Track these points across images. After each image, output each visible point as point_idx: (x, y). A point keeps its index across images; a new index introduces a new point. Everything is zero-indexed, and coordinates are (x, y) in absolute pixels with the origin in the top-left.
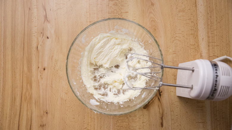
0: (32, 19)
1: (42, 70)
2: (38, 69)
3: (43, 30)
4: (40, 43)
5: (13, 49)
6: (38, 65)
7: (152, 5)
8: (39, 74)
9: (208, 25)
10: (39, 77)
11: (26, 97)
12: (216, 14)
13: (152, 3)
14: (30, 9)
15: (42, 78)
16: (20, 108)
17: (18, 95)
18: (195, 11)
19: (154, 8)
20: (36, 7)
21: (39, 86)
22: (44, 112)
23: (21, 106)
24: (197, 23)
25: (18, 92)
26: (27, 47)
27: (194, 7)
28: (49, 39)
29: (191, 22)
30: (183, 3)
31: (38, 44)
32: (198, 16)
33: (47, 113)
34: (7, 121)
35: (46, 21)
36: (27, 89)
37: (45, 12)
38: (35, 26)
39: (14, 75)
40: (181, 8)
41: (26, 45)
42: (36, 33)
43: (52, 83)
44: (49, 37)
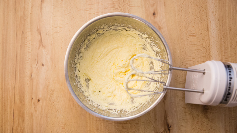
0: (26, 43)
1: (37, 101)
2: (32, 100)
3: (38, 56)
4: (34, 71)
5: (3, 78)
6: (32, 95)
7: (159, 28)
8: (33, 106)
9: (222, 51)
10: (33, 109)
12: (231, 39)
13: (159, 26)
14: (23, 33)
15: (36, 111)
17: (9, 130)
18: (207, 35)
19: (162, 32)
20: (30, 30)
21: (32, 119)
24: (209, 50)
25: (8, 127)
26: (19, 75)
27: (205, 32)
28: (44, 67)
29: (203, 48)
30: (193, 27)
31: (32, 72)
32: (210, 41)
35: (41, 46)
36: (18, 123)
37: (40, 36)
38: (29, 52)
39: (4, 108)
40: (192, 32)
41: (18, 73)
42: (30, 60)
43: (47, 117)
44: (44, 64)
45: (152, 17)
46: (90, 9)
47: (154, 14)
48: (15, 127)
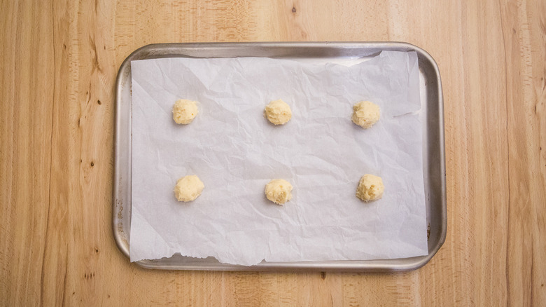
0: (70, 65)
1: (88, 165)
2: (80, 164)
3: (90, 87)
4: (85, 113)
5: (32, 126)
6: (81, 156)
7: (302, 36)
8: (82, 175)
10: (82, 179)
11: (57, 219)
13: (302, 32)
14: (65, 46)
15: (87, 183)
16: (46, 242)
17: (42, 215)
20: (76, 42)
21: (82, 197)
22: (91, 249)
23: (46, 237)
25: (41, 210)
26: (59, 120)
28: (101, 106)
31: (80, 115)
33: (97, 251)
34: (21, 267)
35: (96, 69)
36: (58, 203)
37: (94, 51)
38: (76, 80)
39: (34, 177)
41: (57, 117)
42: (77, 94)
44: (101, 102)
45: (291, 16)
46: (181, 3)
47: (294, 10)
48: (52, 211)
